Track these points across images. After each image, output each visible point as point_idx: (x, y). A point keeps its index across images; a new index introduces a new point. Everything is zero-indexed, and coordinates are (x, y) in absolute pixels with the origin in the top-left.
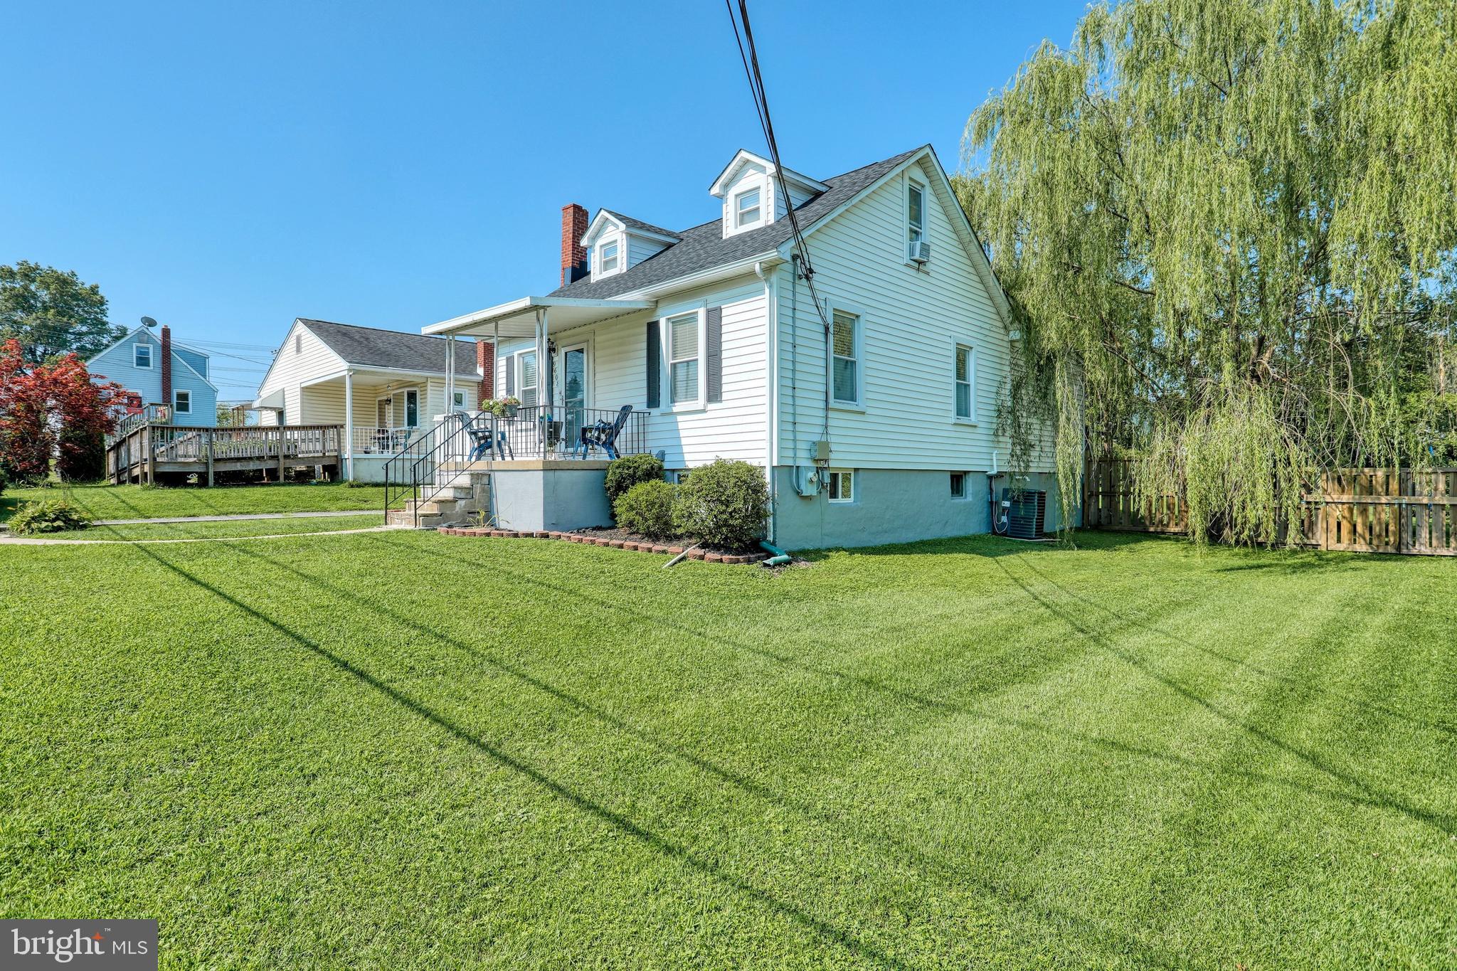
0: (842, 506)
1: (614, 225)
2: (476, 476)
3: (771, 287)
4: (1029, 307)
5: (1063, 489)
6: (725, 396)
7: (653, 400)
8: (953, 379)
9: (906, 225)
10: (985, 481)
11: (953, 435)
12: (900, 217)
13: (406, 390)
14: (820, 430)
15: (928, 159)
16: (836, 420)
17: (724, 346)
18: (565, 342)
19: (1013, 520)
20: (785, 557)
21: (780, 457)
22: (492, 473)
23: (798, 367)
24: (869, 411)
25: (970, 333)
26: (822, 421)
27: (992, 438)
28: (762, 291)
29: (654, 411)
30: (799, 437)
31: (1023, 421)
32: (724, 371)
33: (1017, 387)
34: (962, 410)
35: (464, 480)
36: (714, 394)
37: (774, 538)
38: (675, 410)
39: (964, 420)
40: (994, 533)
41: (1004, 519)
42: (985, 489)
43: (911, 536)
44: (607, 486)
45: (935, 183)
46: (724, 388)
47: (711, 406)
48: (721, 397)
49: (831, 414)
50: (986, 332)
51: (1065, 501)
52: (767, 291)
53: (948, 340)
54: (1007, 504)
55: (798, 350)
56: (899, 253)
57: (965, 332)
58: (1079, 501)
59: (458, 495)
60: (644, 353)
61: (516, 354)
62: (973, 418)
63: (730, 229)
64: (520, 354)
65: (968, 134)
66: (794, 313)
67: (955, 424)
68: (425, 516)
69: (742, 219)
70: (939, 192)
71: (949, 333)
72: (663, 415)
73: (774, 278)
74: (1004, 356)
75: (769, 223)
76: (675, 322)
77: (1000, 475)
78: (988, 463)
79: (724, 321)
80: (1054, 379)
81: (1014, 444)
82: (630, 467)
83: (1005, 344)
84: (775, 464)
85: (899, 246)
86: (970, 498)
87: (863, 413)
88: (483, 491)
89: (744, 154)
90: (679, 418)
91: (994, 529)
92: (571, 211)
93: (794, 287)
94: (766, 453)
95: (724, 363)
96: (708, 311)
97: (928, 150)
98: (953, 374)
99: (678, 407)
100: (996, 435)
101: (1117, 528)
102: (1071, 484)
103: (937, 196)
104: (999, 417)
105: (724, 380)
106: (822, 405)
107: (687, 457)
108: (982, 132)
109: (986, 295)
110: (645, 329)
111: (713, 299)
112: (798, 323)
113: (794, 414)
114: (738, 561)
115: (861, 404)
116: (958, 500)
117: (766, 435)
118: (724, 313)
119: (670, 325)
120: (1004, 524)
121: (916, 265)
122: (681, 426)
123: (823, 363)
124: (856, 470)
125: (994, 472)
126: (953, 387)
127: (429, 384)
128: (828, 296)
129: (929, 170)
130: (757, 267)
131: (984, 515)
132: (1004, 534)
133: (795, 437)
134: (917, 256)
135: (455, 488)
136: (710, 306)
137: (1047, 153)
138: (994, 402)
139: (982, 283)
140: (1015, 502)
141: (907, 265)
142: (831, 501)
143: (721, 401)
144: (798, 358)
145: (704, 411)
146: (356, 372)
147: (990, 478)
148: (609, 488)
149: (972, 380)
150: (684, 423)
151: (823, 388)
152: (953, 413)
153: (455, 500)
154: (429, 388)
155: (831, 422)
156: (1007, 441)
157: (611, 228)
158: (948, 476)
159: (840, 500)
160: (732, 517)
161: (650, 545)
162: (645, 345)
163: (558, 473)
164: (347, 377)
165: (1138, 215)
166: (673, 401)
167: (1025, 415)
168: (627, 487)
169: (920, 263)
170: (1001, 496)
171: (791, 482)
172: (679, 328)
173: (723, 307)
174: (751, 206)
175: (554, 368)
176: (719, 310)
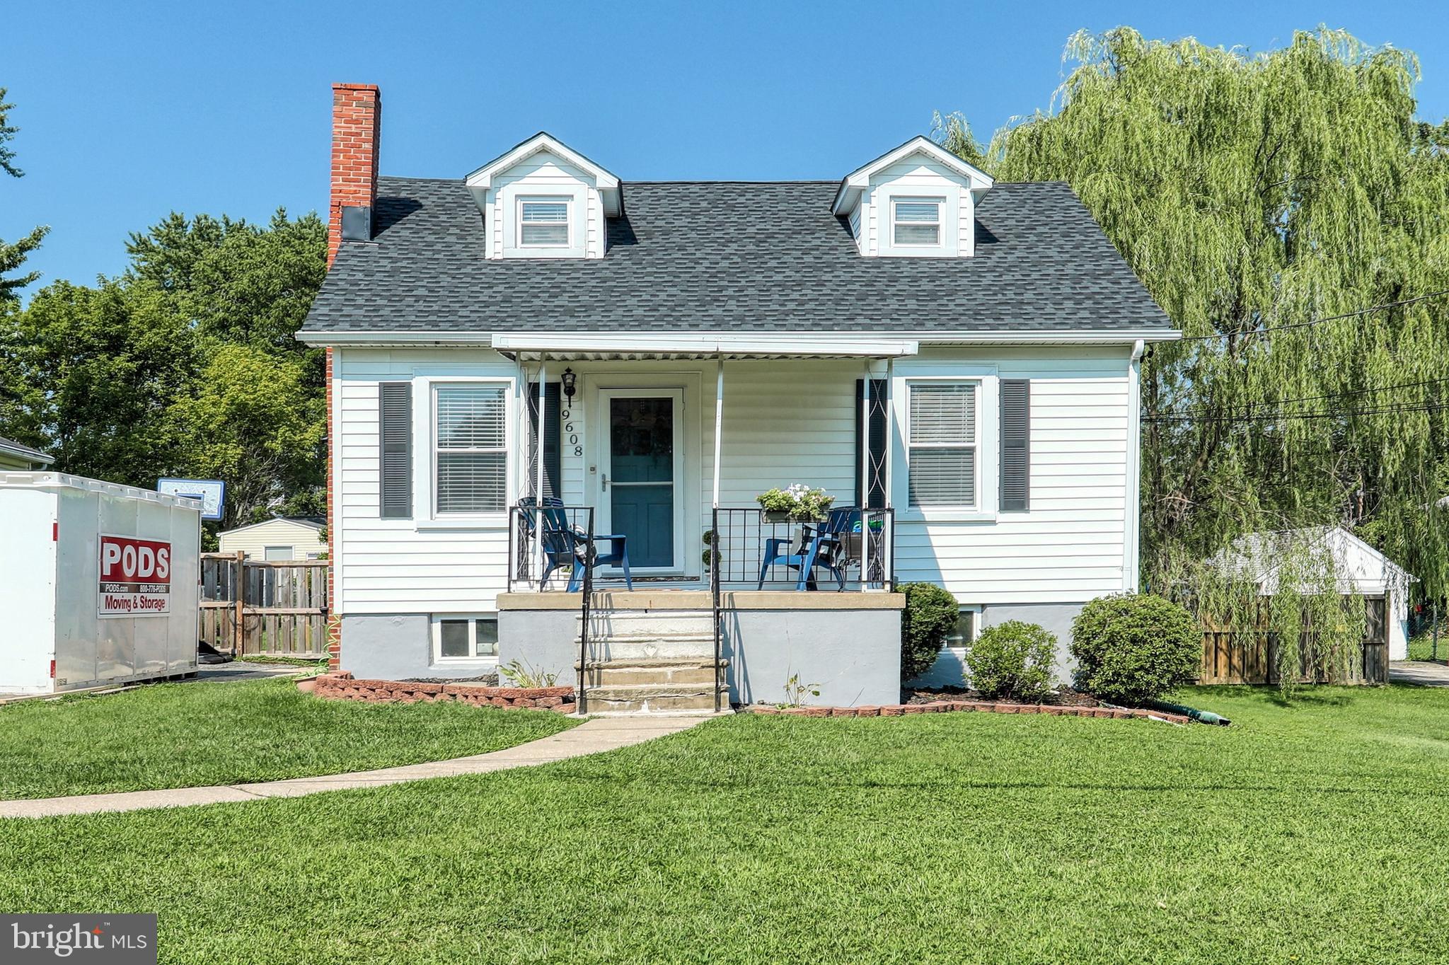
6: (1033, 505)
17: (1034, 436)
18: (609, 380)
22: (728, 616)
32: (1034, 470)
36: (1015, 499)
38: (922, 517)
46: (1034, 494)
47: (1007, 517)
48: (1027, 505)
52: (1133, 373)
61: (420, 382)
63: (881, 243)
69: (899, 233)
76: (917, 387)
79: (1034, 401)
89: (923, 144)
90: (931, 530)
94: (1123, 584)
95: (1034, 459)
96: (1005, 383)
99: (927, 513)
105: (1033, 482)
110: (851, 389)
111: (1015, 369)
117: (1123, 561)
118: (1034, 389)
122: (935, 541)
130: (1140, 345)
136: (1007, 376)
143: (1028, 511)
145: (993, 523)
150: (940, 537)
166: (915, 504)
173: (1031, 381)
174: (917, 219)
175: (564, 423)
176: (1024, 384)
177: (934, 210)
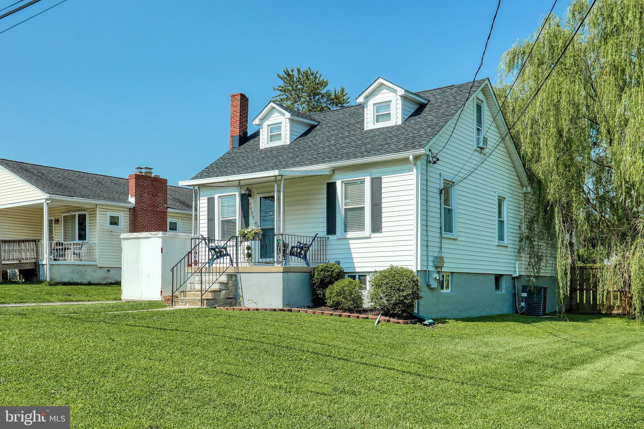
0: (447, 294)
1: (280, 112)
2: (230, 276)
3: (417, 169)
4: (540, 174)
5: (561, 285)
6: (384, 229)
7: (331, 229)
8: (496, 219)
9: (475, 126)
10: (511, 281)
11: (496, 252)
12: (472, 121)
13: (77, 214)
14: (437, 250)
15: (487, 86)
16: (446, 244)
17: (383, 200)
18: (260, 191)
19: (528, 304)
20: (431, 321)
21: (422, 265)
22: (238, 275)
23: (429, 214)
24: (459, 238)
25: (505, 189)
26: (438, 245)
27: (517, 254)
28: (411, 170)
29: (331, 237)
30: (430, 254)
31: (535, 243)
32: (384, 215)
33: (531, 222)
34: (501, 238)
35: (224, 279)
36: (377, 227)
37: (418, 311)
38: (348, 236)
39: (502, 243)
40: (517, 313)
41: (523, 304)
42: (511, 286)
43: (476, 314)
44: (314, 282)
45: (489, 99)
46: (384, 225)
47: (374, 235)
48: (381, 230)
49: (443, 241)
50: (513, 189)
51: (561, 291)
52: (415, 170)
53: (494, 194)
54: (525, 295)
55: (429, 204)
56: (472, 143)
57: (501, 188)
58: (569, 292)
59: (222, 288)
60: (325, 201)
61: (216, 196)
62: (506, 242)
63: (370, 124)
64: (219, 197)
65: (503, 66)
66: (427, 183)
67: (498, 246)
68: (207, 300)
69: (378, 119)
70: (490, 104)
71: (494, 190)
72: (338, 239)
73: (419, 163)
74: (521, 202)
75: (398, 124)
76: (347, 184)
77: (520, 277)
78: (513, 269)
79: (383, 185)
80: (554, 218)
81: (530, 258)
82: (328, 271)
83: (521, 195)
84: (419, 269)
85: (471, 139)
86: (504, 291)
87: (456, 240)
88: (234, 285)
89: (381, 80)
90: (350, 242)
91: (516, 310)
92: (239, 98)
93: (427, 168)
94: (414, 263)
95: (383, 210)
96: (372, 179)
97: (487, 81)
98: (496, 215)
99: (350, 235)
100: (519, 252)
101: (582, 312)
102: (565, 282)
103: (489, 106)
104: (520, 241)
105: (383, 220)
106: (438, 235)
107: (356, 265)
108: (511, 65)
109: (512, 165)
110: (325, 186)
111: (376, 172)
112: (429, 189)
113: (427, 241)
114: (407, 323)
115: (455, 234)
116: (498, 292)
117: (414, 253)
118: (383, 180)
119: (344, 185)
120: (523, 307)
121: (480, 150)
122: (351, 246)
123: (439, 211)
124: (452, 273)
125: (517, 275)
126: (496, 223)
127: (98, 209)
128: (442, 172)
129: (486, 92)
130: (411, 158)
131: (511, 302)
132: (523, 314)
133: (427, 254)
134: (481, 145)
135: (220, 283)
136: (374, 176)
137: (556, 90)
138: (517, 231)
139: (510, 158)
140: (530, 294)
141: (476, 150)
142: (442, 291)
143: (381, 232)
144: (429, 209)
145: (369, 238)
146: (53, 200)
147: (514, 278)
148: (315, 283)
149: (505, 218)
150: (353, 244)
151: (439, 226)
152: (496, 239)
153: (220, 291)
154: (98, 212)
155: (443, 245)
156: (525, 256)
157: (276, 114)
158: (494, 276)
159: (445, 291)
160: (406, 299)
161: (358, 315)
162: (325, 196)
163: (289, 274)
164: (44, 204)
165: (604, 124)
166: (346, 231)
167: (536, 239)
168: (334, 282)
169: (482, 148)
170: (521, 289)
171: (425, 279)
172: (349, 187)
173: (382, 177)
174: (384, 111)
175: (250, 207)
176: (380, 179)
177: (389, 106)
